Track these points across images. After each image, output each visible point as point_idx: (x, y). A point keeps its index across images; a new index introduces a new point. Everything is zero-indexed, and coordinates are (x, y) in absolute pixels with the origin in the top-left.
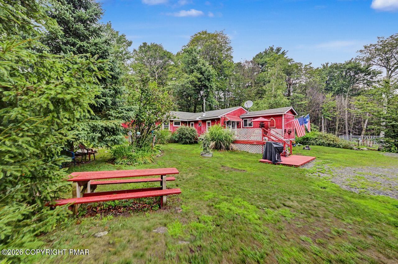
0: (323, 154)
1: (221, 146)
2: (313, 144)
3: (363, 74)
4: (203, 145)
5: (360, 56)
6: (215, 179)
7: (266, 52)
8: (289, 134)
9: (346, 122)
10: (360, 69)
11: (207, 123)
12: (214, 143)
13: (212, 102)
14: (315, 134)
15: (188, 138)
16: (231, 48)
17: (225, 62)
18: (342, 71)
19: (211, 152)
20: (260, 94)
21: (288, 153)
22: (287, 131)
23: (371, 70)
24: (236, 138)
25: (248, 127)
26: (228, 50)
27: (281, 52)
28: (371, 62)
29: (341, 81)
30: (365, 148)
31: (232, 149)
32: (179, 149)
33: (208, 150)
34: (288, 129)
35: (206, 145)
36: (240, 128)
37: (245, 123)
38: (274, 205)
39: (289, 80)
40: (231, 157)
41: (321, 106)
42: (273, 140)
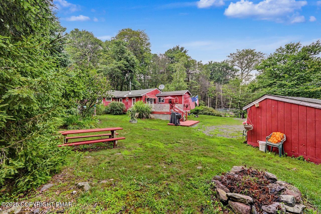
0: (205, 119)
1: (143, 116)
2: (201, 114)
3: (230, 70)
4: (131, 115)
5: (229, 59)
6: (141, 134)
7: (174, 49)
8: (187, 107)
9: (222, 99)
10: (229, 67)
11: (132, 99)
12: (138, 114)
13: (135, 83)
14: (202, 108)
15: (118, 110)
16: (150, 43)
17: (145, 54)
18: (219, 68)
19: (137, 120)
20: (170, 79)
21: (185, 119)
22: (185, 105)
23: (234, 68)
24: (153, 110)
25: (161, 102)
26: (147, 45)
27: (184, 50)
28: (234, 64)
29: (219, 74)
30: (229, 116)
31: (150, 118)
32: (112, 119)
33: (134, 118)
34: (186, 104)
35: (133, 115)
36: (156, 103)
37: (159, 100)
38: (172, 143)
39: (188, 71)
40: (150, 123)
41: (207, 89)
42: (176, 111)
